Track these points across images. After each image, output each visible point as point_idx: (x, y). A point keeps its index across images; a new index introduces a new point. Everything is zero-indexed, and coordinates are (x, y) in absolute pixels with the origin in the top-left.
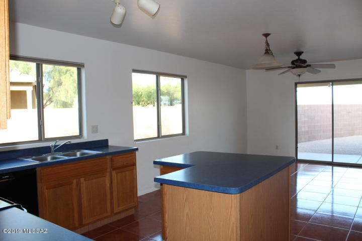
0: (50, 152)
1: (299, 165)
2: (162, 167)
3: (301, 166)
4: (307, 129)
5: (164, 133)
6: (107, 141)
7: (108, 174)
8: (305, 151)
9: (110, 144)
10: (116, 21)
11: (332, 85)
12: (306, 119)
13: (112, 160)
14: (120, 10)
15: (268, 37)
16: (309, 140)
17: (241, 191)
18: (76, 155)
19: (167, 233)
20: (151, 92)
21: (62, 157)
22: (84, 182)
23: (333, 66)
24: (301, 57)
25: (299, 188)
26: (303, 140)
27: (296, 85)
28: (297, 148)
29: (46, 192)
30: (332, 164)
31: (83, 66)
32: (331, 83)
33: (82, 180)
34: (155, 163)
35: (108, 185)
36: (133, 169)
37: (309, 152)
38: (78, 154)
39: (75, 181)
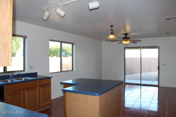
0: (10, 78)
1: (126, 85)
2: (64, 85)
3: (127, 86)
4: (130, 69)
5: (63, 70)
6: (37, 73)
7: (38, 88)
8: (129, 79)
9: (38, 74)
10: (45, 18)
11: (141, 49)
12: (130, 64)
13: (40, 82)
14: (47, 13)
15: (113, 27)
16: (131, 74)
17: (100, 95)
18: (22, 80)
19: (67, 114)
20: (55, 50)
21: (16, 81)
22: (27, 92)
23: (140, 41)
24: (127, 36)
25: (126, 95)
26: (128, 74)
27: (125, 48)
28: (125, 77)
29: (8, 97)
30: (141, 85)
31: (26, 37)
32: (140, 48)
33: (26, 91)
34: (61, 83)
35: (38, 94)
36: (49, 87)
37: (130, 79)
38: (23, 79)
39: (22, 92)
